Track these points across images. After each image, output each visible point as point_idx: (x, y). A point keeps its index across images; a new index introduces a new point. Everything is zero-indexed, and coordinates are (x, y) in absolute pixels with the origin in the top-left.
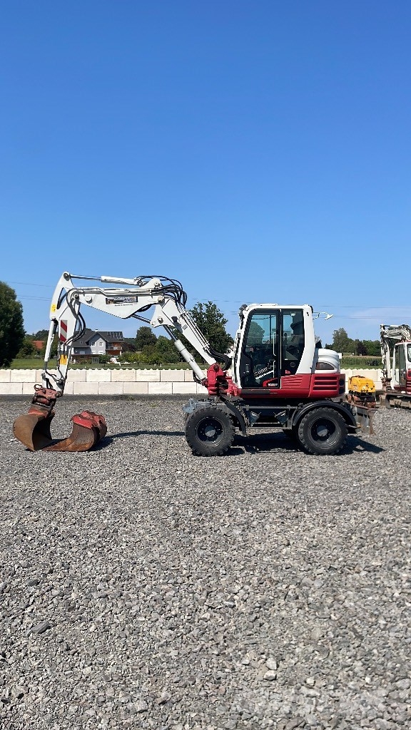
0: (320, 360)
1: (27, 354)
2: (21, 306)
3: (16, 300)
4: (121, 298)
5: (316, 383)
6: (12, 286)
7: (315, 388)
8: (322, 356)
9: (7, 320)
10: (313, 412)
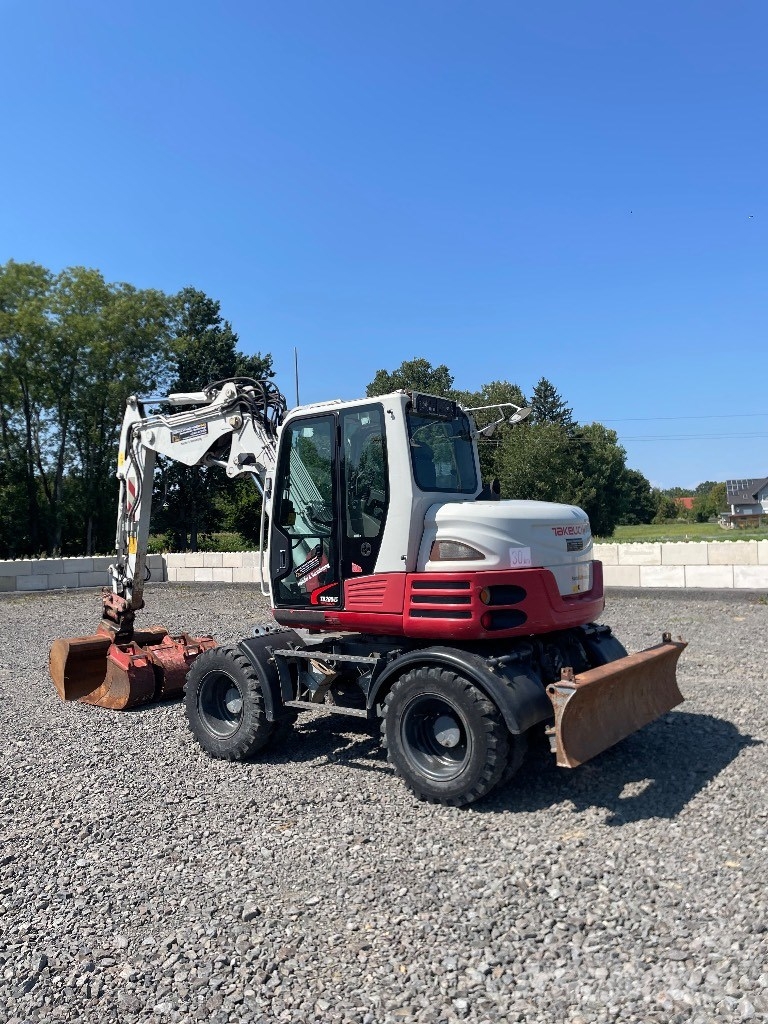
0: (442, 533)
1: (667, 517)
2: (625, 452)
3: (618, 444)
4: (189, 430)
5: (416, 598)
6: (609, 427)
7: (414, 612)
8: (446, 523)
9: (601, 473)
10: (408, 677)
